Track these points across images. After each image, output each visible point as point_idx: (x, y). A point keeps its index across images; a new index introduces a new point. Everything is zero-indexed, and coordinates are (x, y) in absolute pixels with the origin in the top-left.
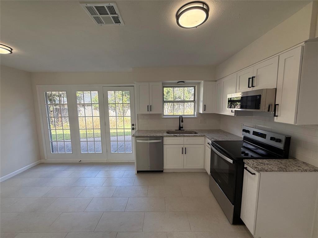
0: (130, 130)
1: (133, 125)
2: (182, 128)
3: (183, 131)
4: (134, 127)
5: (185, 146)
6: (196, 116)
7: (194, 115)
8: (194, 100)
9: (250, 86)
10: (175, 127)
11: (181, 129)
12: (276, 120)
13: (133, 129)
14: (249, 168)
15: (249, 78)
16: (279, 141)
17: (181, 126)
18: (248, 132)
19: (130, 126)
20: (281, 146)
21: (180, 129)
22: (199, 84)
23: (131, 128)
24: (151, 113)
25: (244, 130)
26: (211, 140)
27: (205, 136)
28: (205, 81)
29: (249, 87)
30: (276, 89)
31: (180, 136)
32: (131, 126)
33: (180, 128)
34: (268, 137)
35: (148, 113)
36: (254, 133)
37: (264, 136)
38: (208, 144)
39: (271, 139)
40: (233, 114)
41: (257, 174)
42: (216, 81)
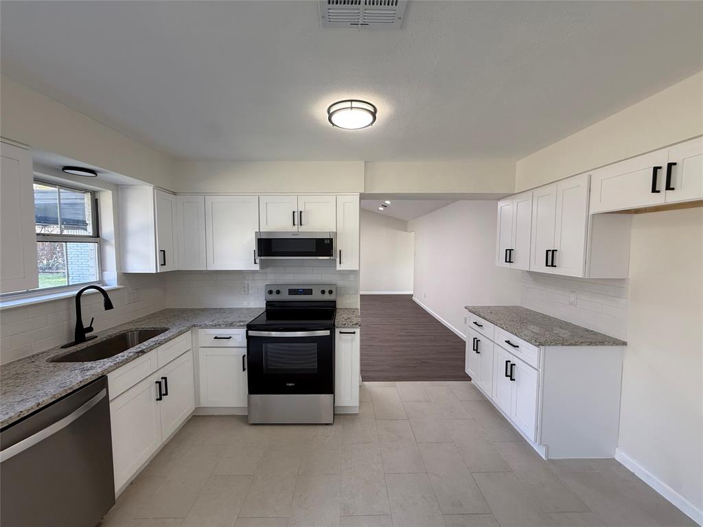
2: (92, 329)
5: (162, 373)
8: (98, 234)
11: (87, 335)
15: (294, 212)
16: (330, 292)
17: (86, 326)
18: (278, 292)
20: (333, 297)
21: (81, 338)
27: (195, 325)
28: (158, 188)
29: (294, 225)
30: (336, 233)
33: (81, 332)
34: (316, 292)
36: (292, 292)
37: (309, 292)
38: (216, 338)
39: (323, 292)
40: (257, 267)
41: (358, 331)
42: (175, 194)
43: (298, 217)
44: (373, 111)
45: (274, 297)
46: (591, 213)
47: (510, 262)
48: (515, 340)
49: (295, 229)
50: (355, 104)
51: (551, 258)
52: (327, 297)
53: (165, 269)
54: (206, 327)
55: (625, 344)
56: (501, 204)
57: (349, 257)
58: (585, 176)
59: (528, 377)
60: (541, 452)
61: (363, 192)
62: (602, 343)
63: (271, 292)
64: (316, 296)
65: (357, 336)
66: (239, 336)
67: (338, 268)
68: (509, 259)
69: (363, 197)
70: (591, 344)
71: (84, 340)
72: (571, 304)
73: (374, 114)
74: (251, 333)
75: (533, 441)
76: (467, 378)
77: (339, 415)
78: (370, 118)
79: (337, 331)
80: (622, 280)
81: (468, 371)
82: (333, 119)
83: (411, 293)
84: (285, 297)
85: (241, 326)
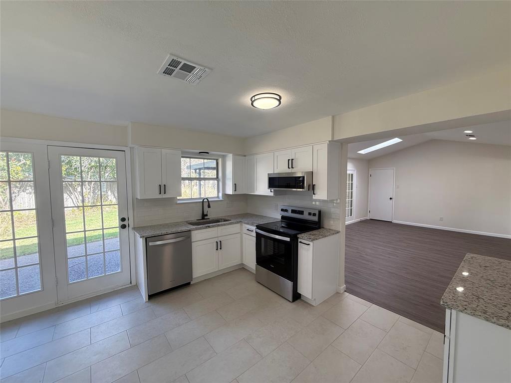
0: (117, 230)
1: (123, 220)
2: (207, 215)
3: (208, 220)
4: (126, 223)
5: (220, 239)
6: (221, 199)
7: (218, 197)
8: (217, 177)
9: (290, 166)
10: (196, 216)
11: (206, 217)
12: (314, 197)
13: (123, 227)
14: (303, 241)
15: (289, 160)
16: (314, 215)
17: (205, 213)
18: (286, 211)
19: (116, 223)
20: (316, 219)
21: (203, 218)
22: (224, 157)
23: (118, 226)
24: (165, 196)
25: (282, 210)
26: (252, 225)
27: (241, 222)
28: (234, 155)
29: (289, 168)
30: (312, 172)
31: (213, 226)
32: (119, 222)
33: (204, 216)
34: (306, 213)
35: (160, 196)
36: (293, 211)
37: (301, 213)
38: (248, 230)
39: (310, 214)
40: (272, 194)
42: (245, 156)
43: (291, 163)
44: (279, 98)
49: (290, 171)
52: (312, 218)
54: (246, 224)
57: (321, 191)
64: (306, 216)
71: (204, 219)
73: (279, 100)
74: (258, 231)
77: (302, 300)
78: (278, 103)
79: (299, 240)
84: (289, 214)
85: (255, 226)
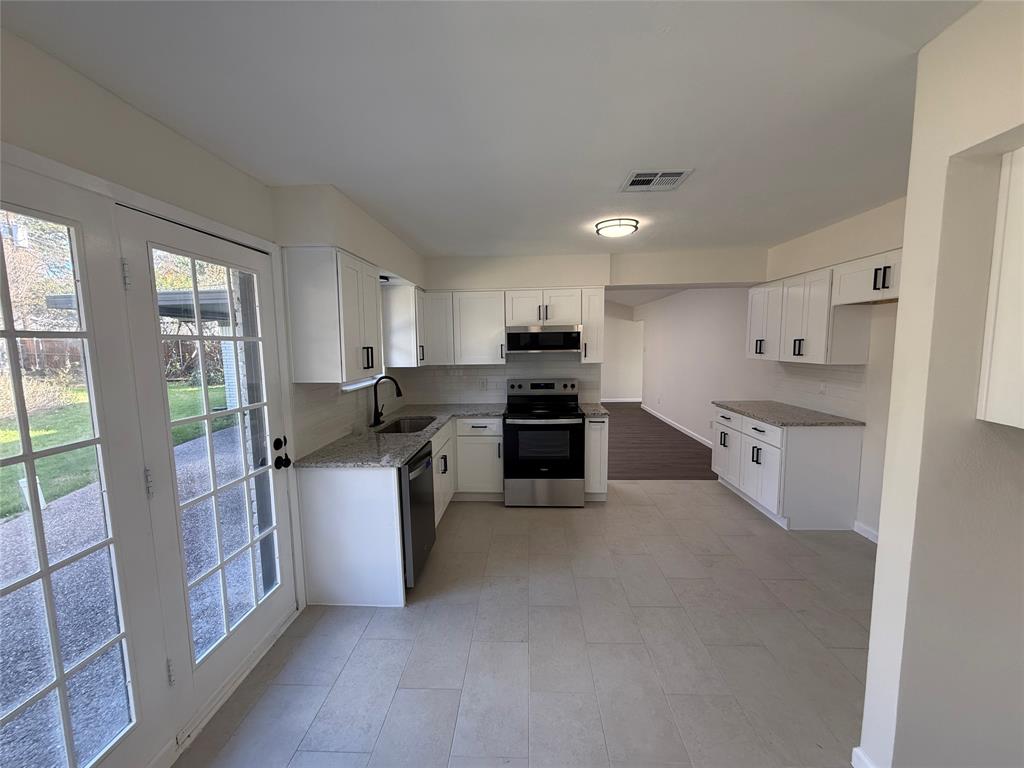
1: (278, 444)
9: (543, 317)
13: (278, 462)
14: (593, 419)
15: (540, 306)
16: (573, 386)
17: (380, 410)
21: (377, 422)
26: (485, 415)
29: (540, 319)
32: (272, 453)
34: (559, 386)
36: (534, 386)
37: (550, 386)
38: (473, 427)
39: (565, 386)
40: (503, 362)
41: (606, 420)
43: (544, 312)
45: (516, 392)
46: (833, 304)
47: (760, 353)
48: (762, 425)
49: (541, 323)
50: (623, 222)
51: (798, 347)
52: (569, 391)
53: (424, 363)
54: (464, 417)
55: (864, 424)
56: (752, 291)
57: (595, 351)
58: (828, 270)
59: (772, 457)
60: (783, 524)
61: (608, 284)
62: (842, 424)
63: (513, 387)
64: (558, 390)
65: (607, 425)
66: (495, 426)
67: (584, 361)
68: (759, 351)
69: (607, 289)
70: (830, 424)
72: (821, 393)
73: (636, 227)
74: (509, 421)
75: (775, 512)
76: (715, 477)
77: (590, 502)
79: (587, 420)
80: (863, 366)
81: (715, 468)
82: (600, 232)
83: (640, 400)
84: (528, 391)
85: (496, 416)
